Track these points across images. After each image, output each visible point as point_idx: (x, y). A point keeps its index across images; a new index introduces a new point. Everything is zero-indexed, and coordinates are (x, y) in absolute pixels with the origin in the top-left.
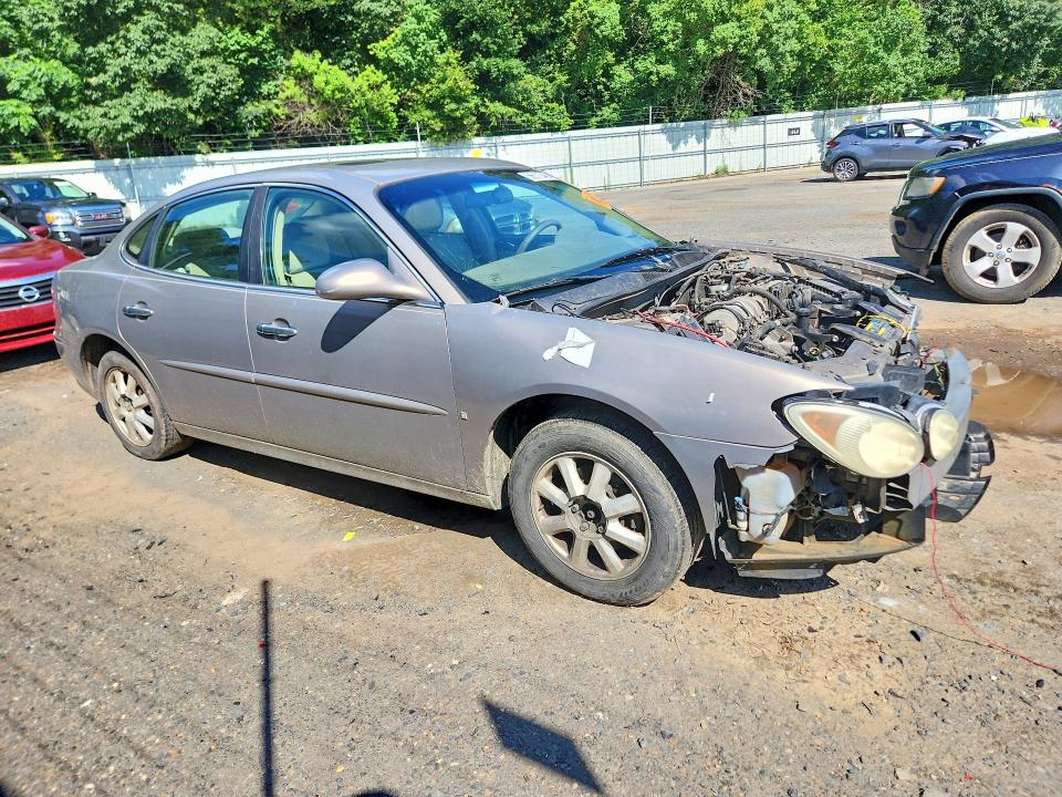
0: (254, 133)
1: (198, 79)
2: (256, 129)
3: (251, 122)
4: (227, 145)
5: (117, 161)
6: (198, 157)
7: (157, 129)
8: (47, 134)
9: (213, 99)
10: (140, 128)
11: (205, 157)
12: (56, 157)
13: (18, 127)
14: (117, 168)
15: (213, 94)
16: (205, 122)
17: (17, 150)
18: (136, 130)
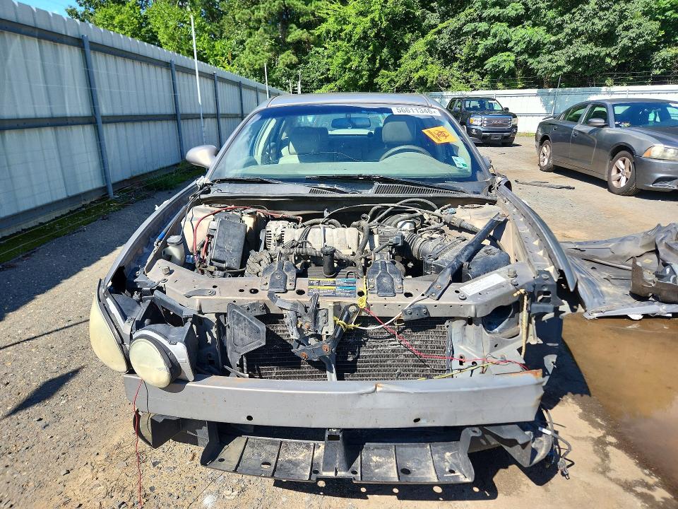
0: (657, 72)
1: (624, 33)
2: (660, 68)
3: (658, 63)
4: (629, 80)
5: (551, 90)
6: (604, 89)
7: (580, 69)
8: (519, 72)
9: (629, 48)
10: (568, 68)
11: (608, 88)
12: (520, 86)
13: (503, 68)
14: (549, 94)
15: (630, 45)
16: (617, 64)
17: (501, 81)
18: (565, 70)
